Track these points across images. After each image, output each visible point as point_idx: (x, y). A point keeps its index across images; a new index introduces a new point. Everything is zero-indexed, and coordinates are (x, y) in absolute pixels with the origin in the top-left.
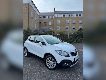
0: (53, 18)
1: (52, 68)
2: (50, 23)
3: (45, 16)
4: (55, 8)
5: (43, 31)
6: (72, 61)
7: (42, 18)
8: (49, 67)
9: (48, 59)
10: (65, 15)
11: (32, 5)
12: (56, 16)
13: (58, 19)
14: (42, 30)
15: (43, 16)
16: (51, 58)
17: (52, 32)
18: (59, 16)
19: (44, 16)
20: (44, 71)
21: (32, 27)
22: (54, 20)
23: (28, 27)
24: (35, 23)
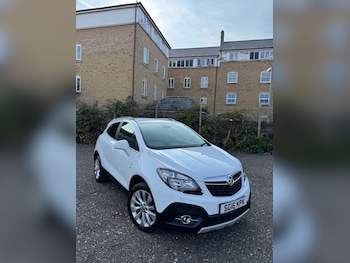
0: (217, 63)
1: (146, 225)
2: (204, 82)
3: (189, 59)
4: (223, 32)
5: (173, 107)
6: (210, 213)
7: (179, 65)
8: (139, 221)
9: (137, 193)
10: (257, 54)
11: (148, 28)
12: (226, 57)
13: (233, 69)
14: (168, 105)
15: (181, 60)
16: (144, 192)
17: (199, 110)
18: (234, 59)
19: (184, 61)
20: (122, 230)
21: (145, 95)
22: (217, 73)
23: (130, 94)
24: (154, 82)
